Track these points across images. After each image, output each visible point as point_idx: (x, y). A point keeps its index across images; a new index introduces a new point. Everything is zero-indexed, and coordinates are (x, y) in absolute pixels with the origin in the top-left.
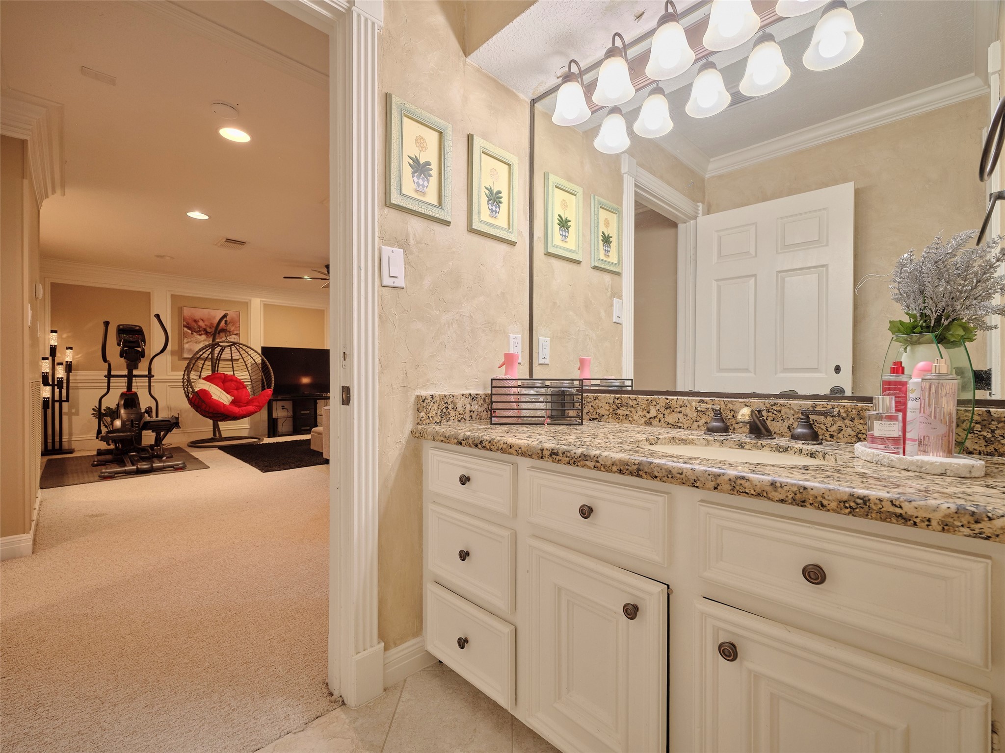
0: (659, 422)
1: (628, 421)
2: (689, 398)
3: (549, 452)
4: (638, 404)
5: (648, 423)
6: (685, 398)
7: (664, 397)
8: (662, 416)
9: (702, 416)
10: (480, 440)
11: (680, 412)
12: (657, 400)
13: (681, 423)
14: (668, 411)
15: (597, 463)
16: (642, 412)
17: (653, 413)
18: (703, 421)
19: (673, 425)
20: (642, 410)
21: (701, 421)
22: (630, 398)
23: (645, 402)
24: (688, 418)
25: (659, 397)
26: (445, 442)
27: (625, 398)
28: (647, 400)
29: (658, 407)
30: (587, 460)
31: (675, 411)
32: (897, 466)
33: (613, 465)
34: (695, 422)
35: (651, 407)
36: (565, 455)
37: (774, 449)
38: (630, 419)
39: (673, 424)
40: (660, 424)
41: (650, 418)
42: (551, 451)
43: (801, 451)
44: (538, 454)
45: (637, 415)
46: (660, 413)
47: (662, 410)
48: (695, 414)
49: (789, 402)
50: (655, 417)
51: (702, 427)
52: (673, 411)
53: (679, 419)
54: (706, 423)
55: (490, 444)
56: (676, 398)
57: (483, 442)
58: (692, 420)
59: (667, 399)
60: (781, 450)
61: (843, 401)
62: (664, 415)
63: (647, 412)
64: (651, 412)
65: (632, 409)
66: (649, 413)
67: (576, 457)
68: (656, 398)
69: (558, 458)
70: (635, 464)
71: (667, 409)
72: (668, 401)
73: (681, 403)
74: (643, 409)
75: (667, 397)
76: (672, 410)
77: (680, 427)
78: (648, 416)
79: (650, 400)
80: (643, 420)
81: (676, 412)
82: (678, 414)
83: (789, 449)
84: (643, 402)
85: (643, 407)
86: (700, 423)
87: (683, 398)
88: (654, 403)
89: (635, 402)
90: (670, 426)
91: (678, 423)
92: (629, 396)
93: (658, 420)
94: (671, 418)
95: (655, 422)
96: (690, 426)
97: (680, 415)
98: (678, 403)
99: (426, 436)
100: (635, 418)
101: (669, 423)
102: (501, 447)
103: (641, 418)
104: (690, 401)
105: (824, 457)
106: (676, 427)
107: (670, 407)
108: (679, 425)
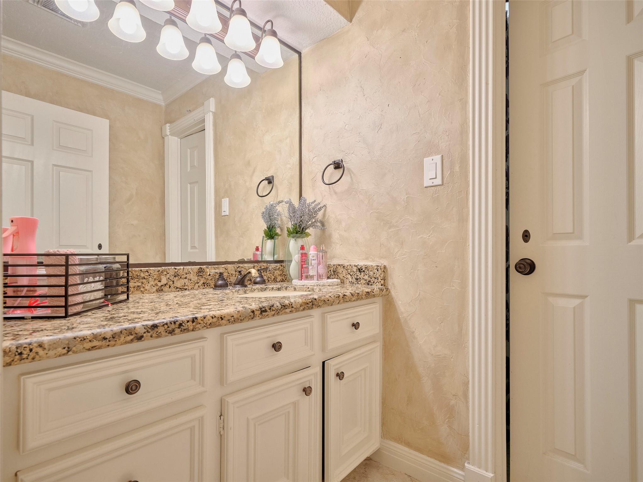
0: (169, 288)
1: (139, 292)
2: (192, 267)
3: (260, 312)
4: (150, 275)
5: (160, 290)
6: (189, 267)
7: (173, 268)
8: (172, 282)
9: (201, 279)
10: (178, 323)
11: (186, 278)
12: (168, 270)
13: (187, 286)
14: (177, 278)
15: (292, 309)
16: (154, 281)
17: (164, 281)
18: (202, 282)
19: (180, 289)
20: (153, 280)
21: (200, 282)
22: (141, 270)
23: (157, 273)
24: (192, 281)
25: (169, 268)
26: (100, 348)
27: (136, 271)
28: (158, 271)
29: (168, 276)
30: (286, 309)
31: (182, 277)
32: (326, 285)
33: (301, 306)
34: (196, 284)
35: (162, 276)
36: (271, 310)
37: (260, 290)
38: (142, 289)
39: (180, 287)
40: (170, 289)
41: (162, 286)
42: (260, 310)
43: (273, 288)
44: (250, 316)
45: (149, 285)
46: (170, 281)
47: (172, 278)
48: (196, 278)
49: (245, 265)
50: (165, 284)
51: (201, 286)
52: (181, 278)
53: (185, 283)
54: (203, 283)
55: (194, 324)
56: (183, 267)
57: (183, 324)
58: (194, 283)
59: (176, 269)
60: (263, 290)
61: (262, 263)
62: (173, 281)
63: (159, 281)
64: (162, 281)
65: (144, 280)
66: (160, 282)
67: (279, 309)
68: (166, 269)
69: (267, 313)
70: (310, 302)
71: (175, 276)
72: (176, 270)
73: (186, 271)
74: (155, 279)
75: (175, 267)
76: (179, 277)
77: (186, 289)
78: (160, 284)
79: (161, 271)
80: (155, 289)
81: (183, 279)
82: (184, 279)
83: (267, 289)
84: (154, 273)
85: (155, 277)
86: (200, 284)
87: (187, 267)
88: (165, 273)
89: (147, 274)
90: (178, 289)
91: (184, 286)
92: (140, 269)
93: (168, 286)
94: (179, 284)
95: (166, 289)
96: (193, 287)
97: (186, 280)
98: (184, 271)
99: (41, 352)
100: (147, 287)
101: (177, 288)
102: (209, 322)
103: (153, 287)
104: (193, 269)
105: (286, 289)
106: (183, 290)
107: (178, 275)
108: (185, 287)
